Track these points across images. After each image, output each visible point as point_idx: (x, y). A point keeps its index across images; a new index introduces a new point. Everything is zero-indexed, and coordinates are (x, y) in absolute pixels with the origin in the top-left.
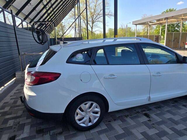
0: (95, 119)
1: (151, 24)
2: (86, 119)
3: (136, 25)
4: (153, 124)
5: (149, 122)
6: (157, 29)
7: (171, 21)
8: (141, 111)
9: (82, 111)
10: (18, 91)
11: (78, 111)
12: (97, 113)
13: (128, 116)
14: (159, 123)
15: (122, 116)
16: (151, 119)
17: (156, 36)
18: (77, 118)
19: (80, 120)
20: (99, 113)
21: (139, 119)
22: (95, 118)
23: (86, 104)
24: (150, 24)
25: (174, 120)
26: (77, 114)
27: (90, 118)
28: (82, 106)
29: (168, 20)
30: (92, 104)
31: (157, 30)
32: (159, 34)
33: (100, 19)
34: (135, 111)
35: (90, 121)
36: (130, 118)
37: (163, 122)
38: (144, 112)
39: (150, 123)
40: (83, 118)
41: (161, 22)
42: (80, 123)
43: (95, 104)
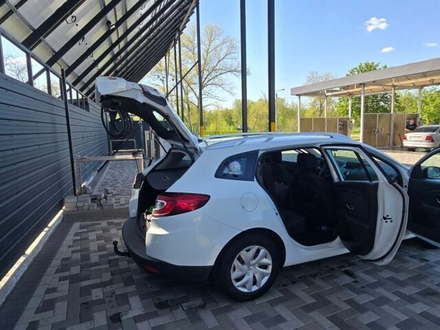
0: (263, 278)
1: (330, 94)
2: (248, 278)
3: (299, 95)
4: (363, 287)
5: (355, 285)
6: (342, 103)
7: (371, 90)
8: (338, 267)
9: (243, 262)
10: (79, 237)
11: (236, 263)
12: (265, 267)
13: (316, 276)
14: (373, 286)
15: (304, 276)
16: (357, 279)
17: (341, 120)
18: (234, 275)
19: (238, 280)
20: (270, 267)
21: (338, 280)
22: (263, 276)
23: (248, 251)
24: (327, 94)
25: (398, 280)
26: (234, 270)
27: (254, 277)
28: (243, 254)
29: (366, 88)
30: (258, 251)
31: (343, 106)
32: (347, 114)
33: (216, 80)
34: (327, 267)
35: (255, 283)
36: (320, 278)
37: (380, 284)
38: (343, 269)
39: (358, 286)
40: (243, 277)
41: (351, 91)
42: (239, 286)
43: (263, 251)
